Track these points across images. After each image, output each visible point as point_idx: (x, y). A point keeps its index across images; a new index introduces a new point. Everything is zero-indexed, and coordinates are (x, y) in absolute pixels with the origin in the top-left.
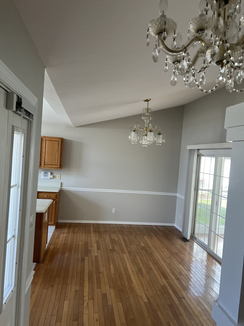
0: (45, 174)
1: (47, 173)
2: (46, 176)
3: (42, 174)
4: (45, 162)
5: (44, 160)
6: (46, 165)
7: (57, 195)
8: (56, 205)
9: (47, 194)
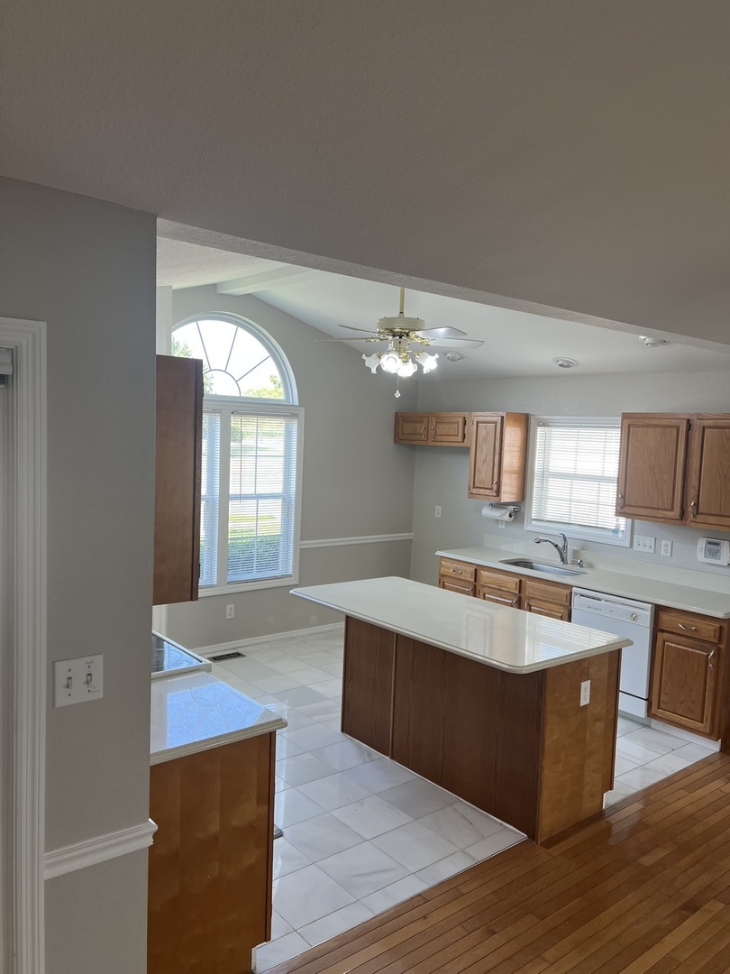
0: (710, 546)
1: (718, 544)
2: (715, 554)
3: (699, 546)
4: (697, 505)
5: (696, 498)
6: (701, 514)
7: (721, 628)
8: (717, 667)
9: (688, 620)
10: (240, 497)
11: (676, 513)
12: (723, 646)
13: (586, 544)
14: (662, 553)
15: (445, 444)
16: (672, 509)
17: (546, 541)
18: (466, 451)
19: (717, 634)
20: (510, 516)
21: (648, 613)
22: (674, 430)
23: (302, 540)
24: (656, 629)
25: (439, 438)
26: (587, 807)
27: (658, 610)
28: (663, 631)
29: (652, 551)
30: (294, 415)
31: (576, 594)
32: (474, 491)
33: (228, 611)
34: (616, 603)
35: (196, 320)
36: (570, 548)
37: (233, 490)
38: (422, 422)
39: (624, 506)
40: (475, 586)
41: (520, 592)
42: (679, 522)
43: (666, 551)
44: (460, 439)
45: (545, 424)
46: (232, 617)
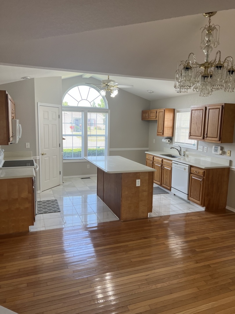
0: (215, 148)
4: (207, 134)
5: (206, 132)
6: (208, 137)
7: (204, 172)
8: (203, 184)
9: (197, 170)
10: (90, 135)
11: (202, 138)
12: (205, 178)
13: (187, 149)
14: (205, 151)
15: (152, 119)
16: (201, 136)
17: (174, 148)
18: (156, 121)
19: (203, 173)
20: (169, 141)
21: (188, 168)
22: (202, 110)
23: (110, 148)
24: (190, 173)
25: (151, 118)
26: (141, 215)
27: (191, 167)
28: (192, 173)
29: (202, 151)
30: (107, 112)
31: (173, 163)
32: (158, 133)
33: (88, 167)
34: (181, 165)
35: (78, 86)
36: (182, 150)
37: (89, 133)
38: (147, 113)
39: (190, 136)
40: (153, 162)
41: (162, 163)
42: (203, 140)
43: (205, 150)
44: (155, 117)
45: (178, 112)
46: (89, 168)
